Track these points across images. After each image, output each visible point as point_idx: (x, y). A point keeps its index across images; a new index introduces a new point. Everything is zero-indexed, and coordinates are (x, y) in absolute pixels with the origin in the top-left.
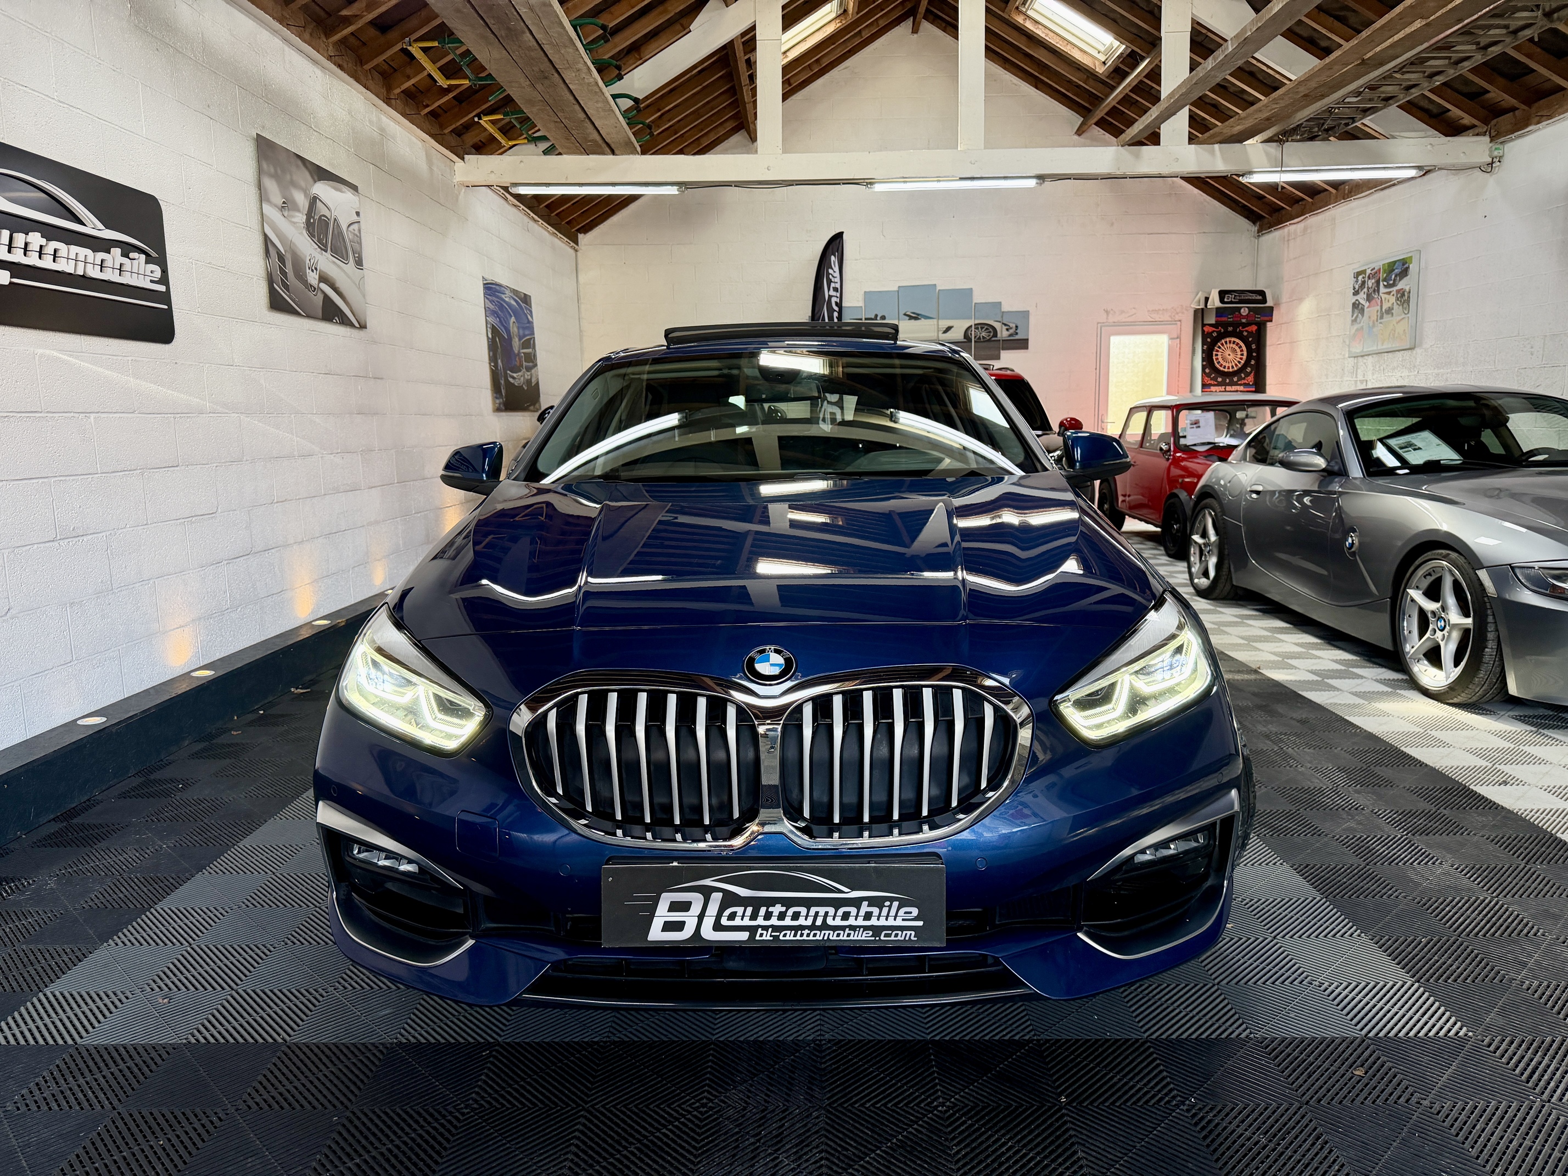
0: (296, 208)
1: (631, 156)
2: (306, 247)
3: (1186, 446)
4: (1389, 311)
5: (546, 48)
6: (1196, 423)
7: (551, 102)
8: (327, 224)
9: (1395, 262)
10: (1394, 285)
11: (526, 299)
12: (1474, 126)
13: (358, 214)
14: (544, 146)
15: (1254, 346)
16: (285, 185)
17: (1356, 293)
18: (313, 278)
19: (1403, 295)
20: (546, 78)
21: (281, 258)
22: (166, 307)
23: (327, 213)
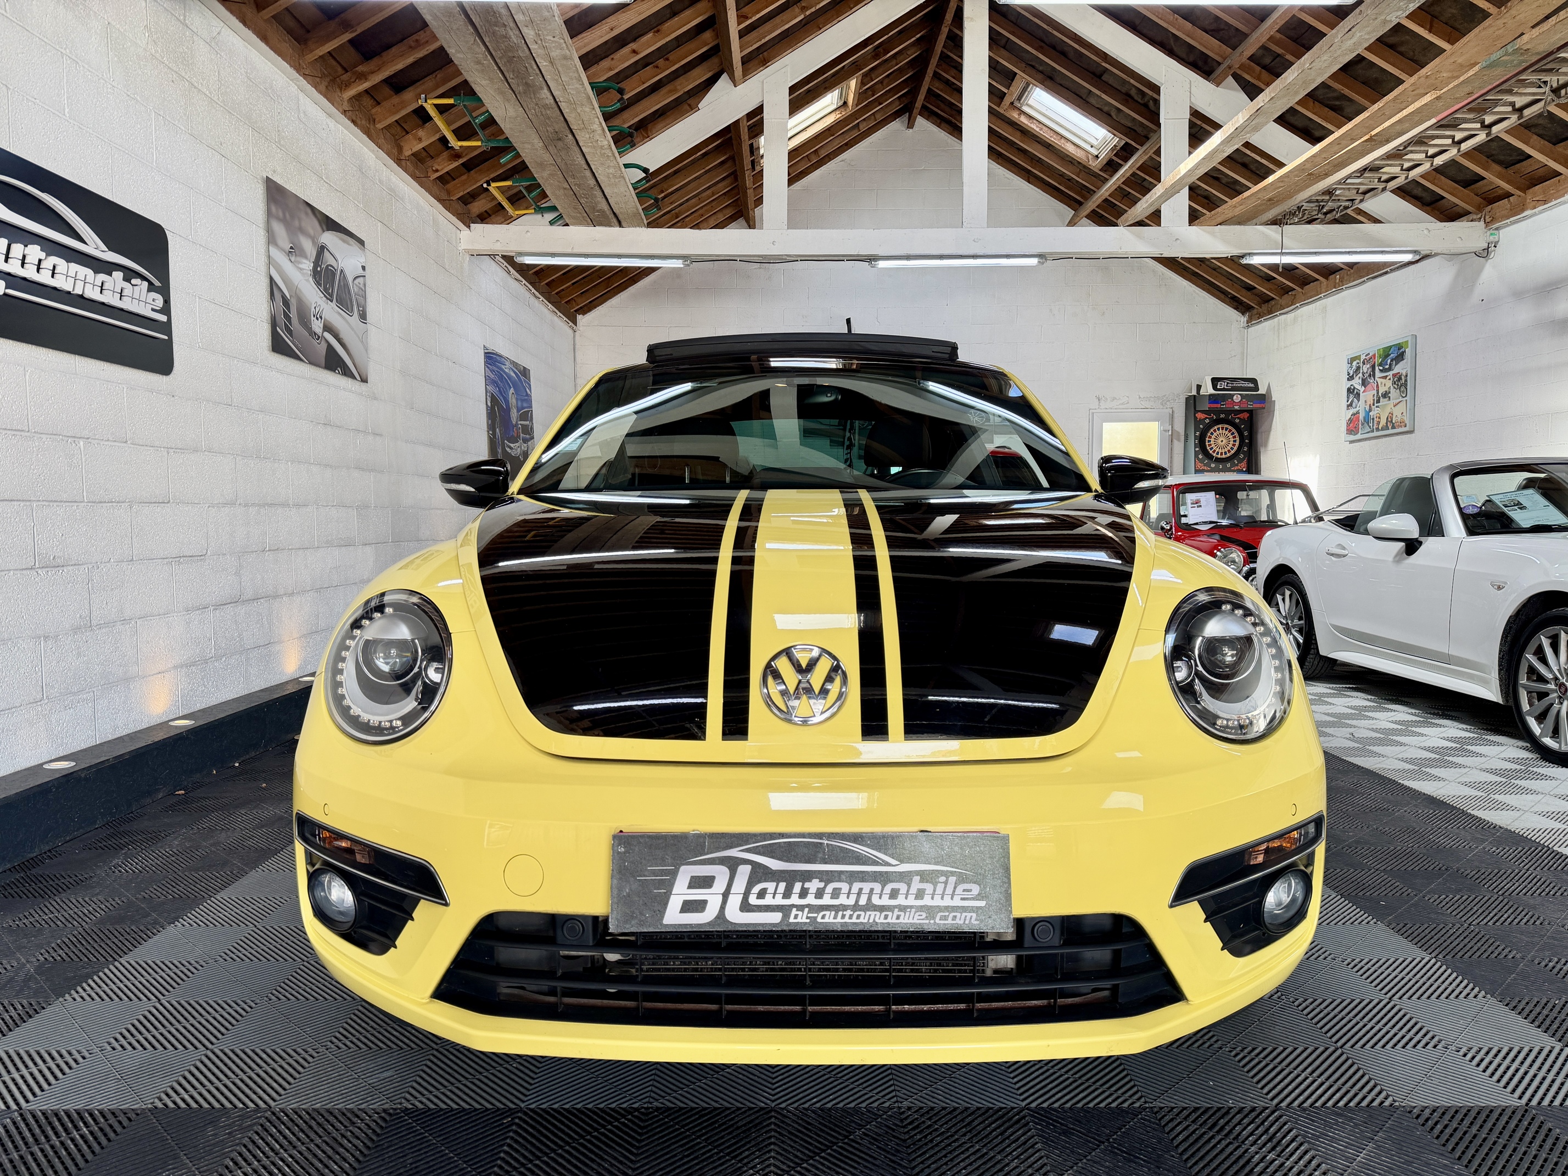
0: (302, 254)
1: (638, 228)
2: (312, 295)
3: (1186, 524)
4: (1386, 395)
5: (562, 105)
6: (1197, 502)
7: (563, 167)
8: (334, 274)
9: (1391, 347)
10: (1390, 369)
11: (525, 372)
12: (1468, 213)
13: (364, 268)
14: (550, 216)
15: (1246, 433)
16: (294, 230)
17: (1351, 378)
18: (317, 326)
19: (1400, 379)
20: (560, 139)
21: (286, 302)
22: (166, 338)
23: (334, 264)
